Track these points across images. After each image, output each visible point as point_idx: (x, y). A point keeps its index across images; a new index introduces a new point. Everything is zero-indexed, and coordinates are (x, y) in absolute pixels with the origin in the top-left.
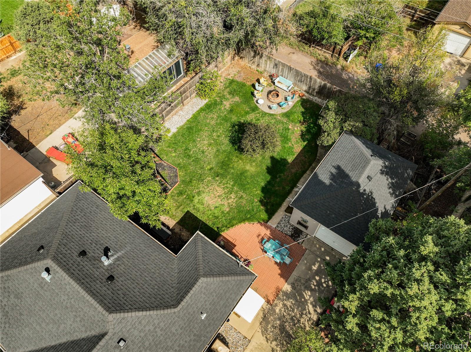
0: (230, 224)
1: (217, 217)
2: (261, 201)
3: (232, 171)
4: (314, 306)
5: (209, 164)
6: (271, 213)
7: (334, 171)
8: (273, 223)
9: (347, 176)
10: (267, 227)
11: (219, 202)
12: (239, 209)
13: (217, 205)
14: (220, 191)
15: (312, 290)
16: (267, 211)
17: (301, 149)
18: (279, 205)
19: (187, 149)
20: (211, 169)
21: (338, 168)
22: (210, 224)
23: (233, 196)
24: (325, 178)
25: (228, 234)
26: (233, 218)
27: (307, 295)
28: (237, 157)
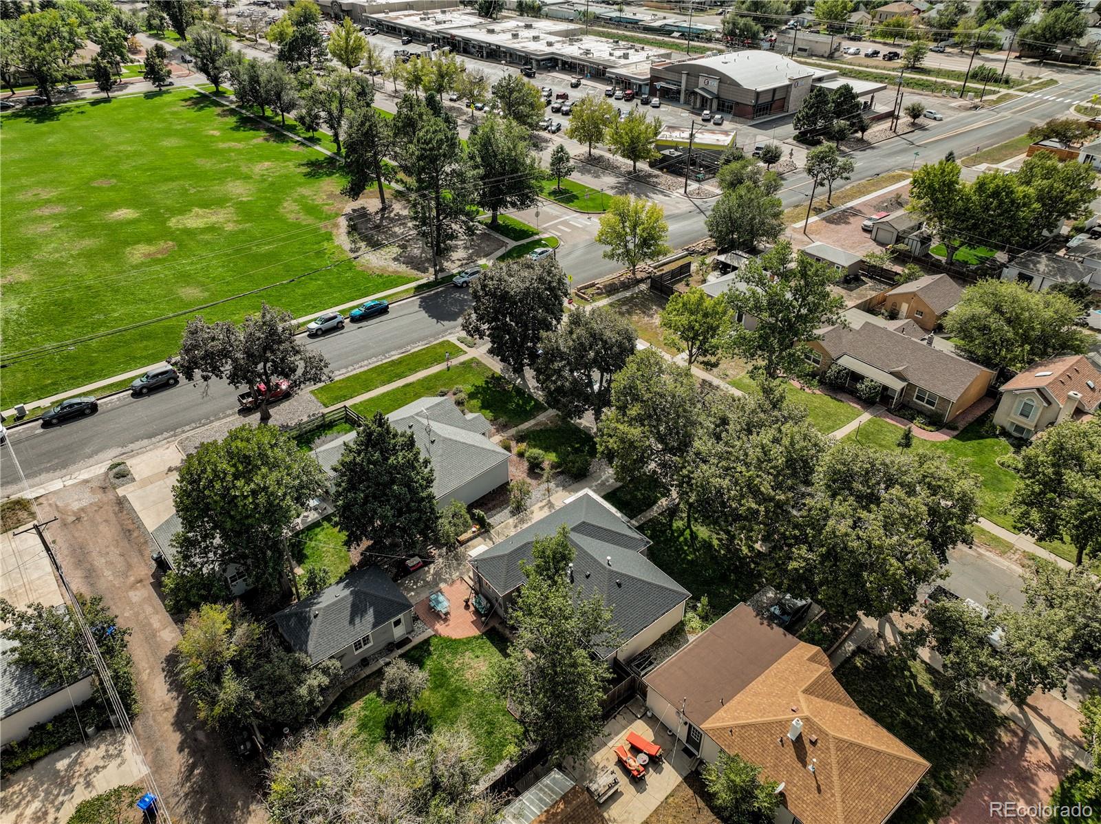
0: (469, 641)
1: (481, 648)
2: (430, 654)
3: (446, 693)
4: (428, 571)
5: (469, 708)
6: (427, 642)
7: (357, 620)
8: (430, 632)
9: (354, 605)
10: (436, 631)
11: (474, 663)
12: (455, 653)
13: (476, 660)
14: (468, 675)
15: (424, 580)
16: (429, 645)
17: (353, 706)
18: (415, 648)
19: (490, 733)
20: (468, 701)
21: (352, 622)
22: (489, 643)
23: (456, 666)
24: (370, 616)
25: (475, 632)
26: (464, 644)
27: (429, 578)
28: (433, 709)
